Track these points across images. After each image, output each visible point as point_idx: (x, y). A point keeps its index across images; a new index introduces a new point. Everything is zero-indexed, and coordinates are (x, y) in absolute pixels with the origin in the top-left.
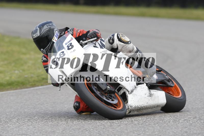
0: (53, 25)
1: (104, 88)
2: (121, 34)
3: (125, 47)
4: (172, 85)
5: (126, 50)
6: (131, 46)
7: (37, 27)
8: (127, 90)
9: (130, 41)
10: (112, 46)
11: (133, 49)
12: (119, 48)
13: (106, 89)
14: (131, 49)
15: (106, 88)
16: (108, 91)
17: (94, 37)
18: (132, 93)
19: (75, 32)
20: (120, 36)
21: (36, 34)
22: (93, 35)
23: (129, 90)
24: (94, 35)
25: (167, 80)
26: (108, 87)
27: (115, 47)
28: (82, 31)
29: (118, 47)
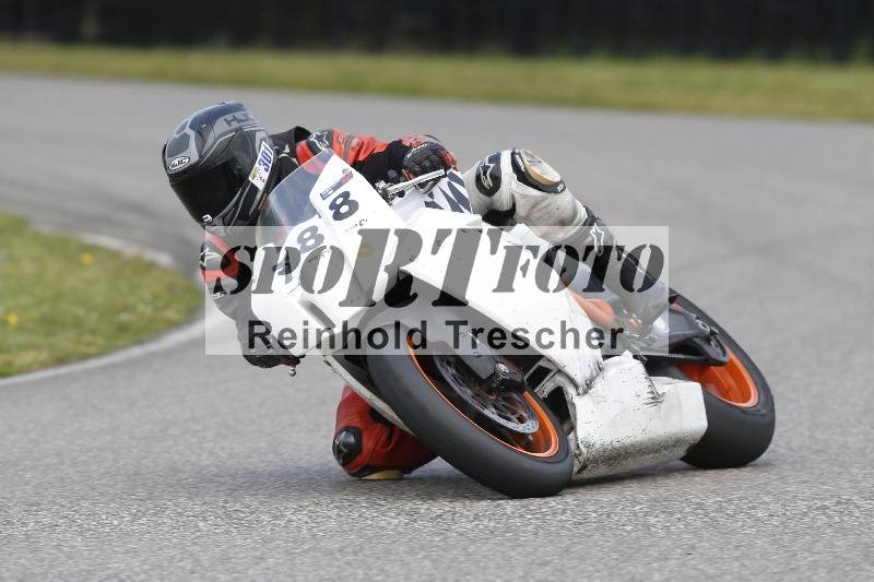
0: (248, 119)
1: (483, 370)
2: (527, 154)
3: (544, 204)
4: (720, 357)
5: (546, 216)
6: (565, 201)
7: (183, 128)
8: (572, 381)
9: (561, 181)
10: (492, 203)
11: (575, 213)
12: (521, 211)
13: (495, 374)
14: (567, 213)
15: (491, 371)
16: (501, 385)
17: (435, 169)
18: (591, 391)
19: (338, 148)
20: (525, 163)
21: (183, 154)
22: (428, 158)
23: (580, 379)
24: (435, 158)
25: (702, 338)
26: (500, 365)
27: (505, 203)
28: (366, 142)
29: (514, 205)
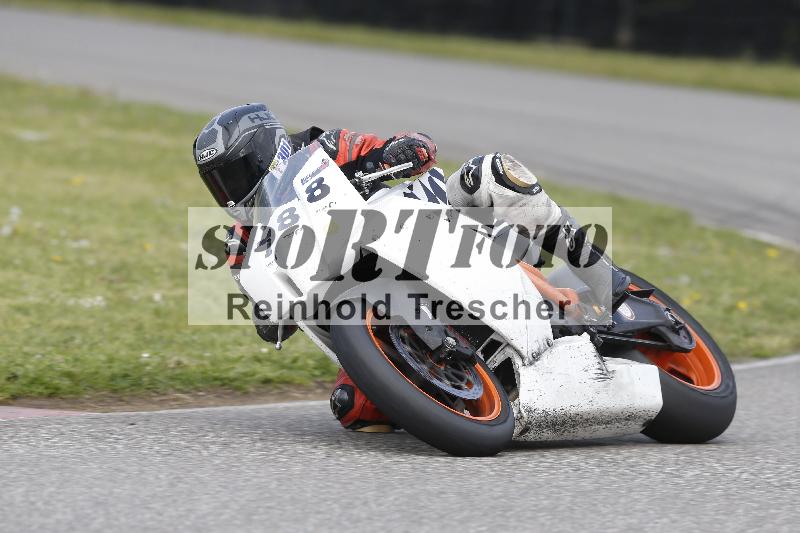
0: (269, 118)
1: (433, 341)
2: (507, 159)
3: (520, 204)
4: (686, 344)
7: (213, 124)
8: (518, 353)
9: (537, 184)
10: (474, 199)
13: (442, 346)
15: (440, 343)
16: (449, 356)
18: (536, 363)
19: (344, 145)
20: (503, 166)
21: (212, 146)
22: (403, 151)
23: (526, 352)
25: (668, 327)
26: (451, 341)
27: (484, 201)
28: (369, 139)
29: (492, 203)
